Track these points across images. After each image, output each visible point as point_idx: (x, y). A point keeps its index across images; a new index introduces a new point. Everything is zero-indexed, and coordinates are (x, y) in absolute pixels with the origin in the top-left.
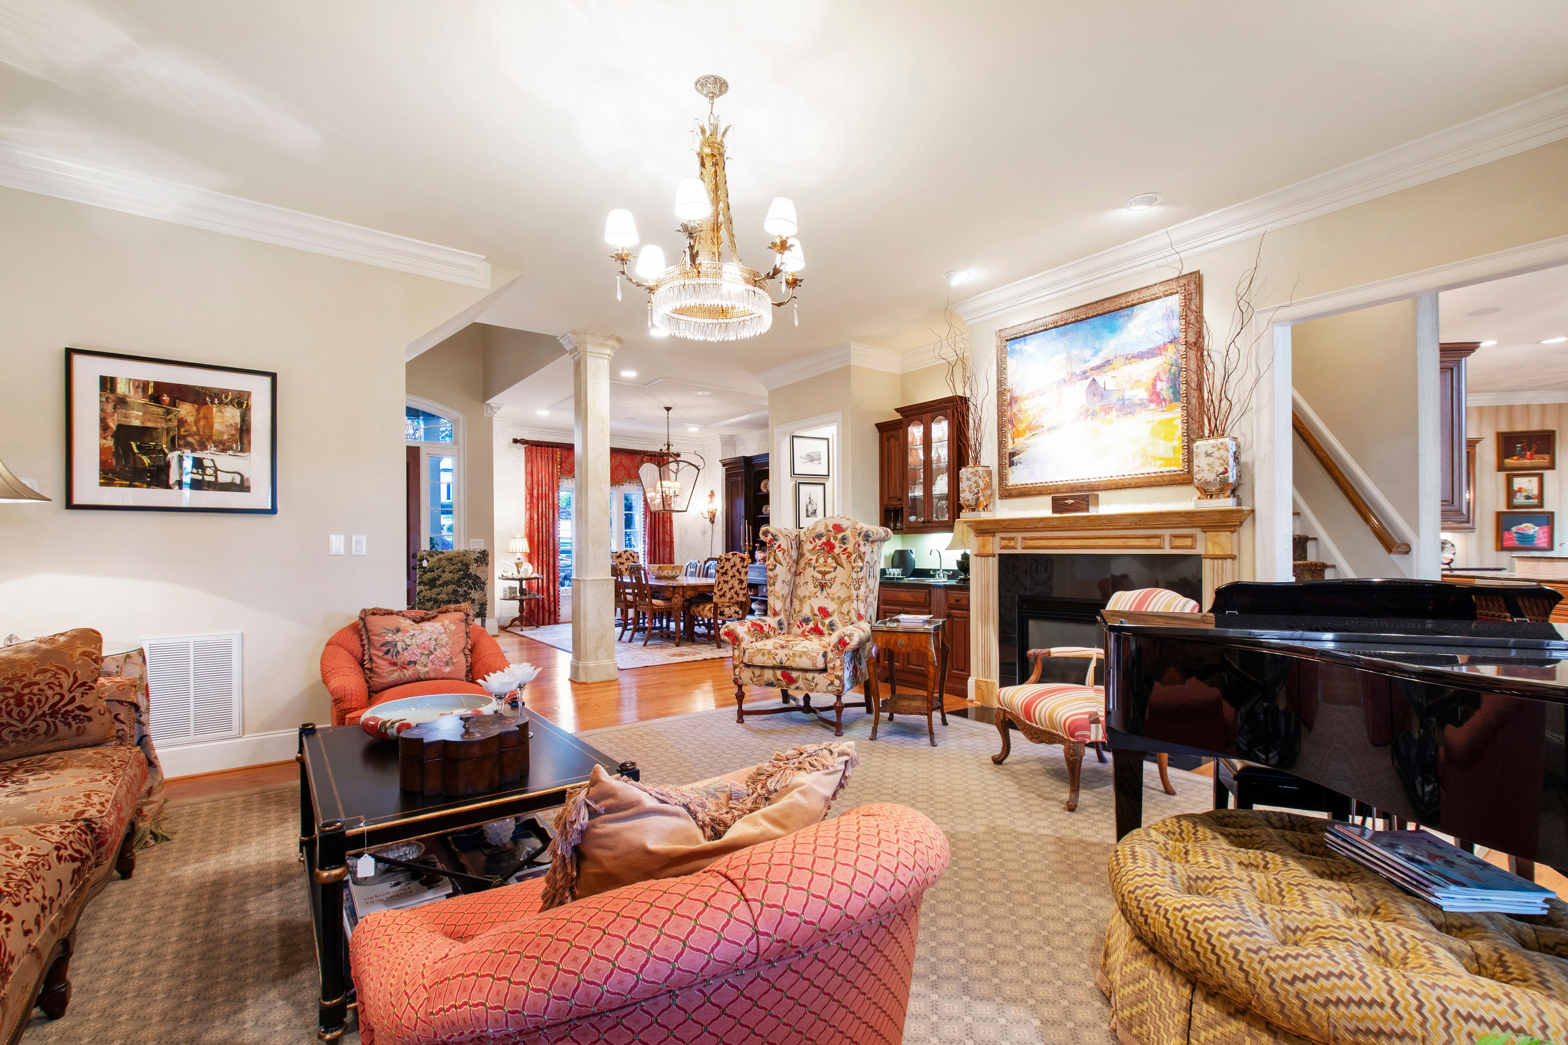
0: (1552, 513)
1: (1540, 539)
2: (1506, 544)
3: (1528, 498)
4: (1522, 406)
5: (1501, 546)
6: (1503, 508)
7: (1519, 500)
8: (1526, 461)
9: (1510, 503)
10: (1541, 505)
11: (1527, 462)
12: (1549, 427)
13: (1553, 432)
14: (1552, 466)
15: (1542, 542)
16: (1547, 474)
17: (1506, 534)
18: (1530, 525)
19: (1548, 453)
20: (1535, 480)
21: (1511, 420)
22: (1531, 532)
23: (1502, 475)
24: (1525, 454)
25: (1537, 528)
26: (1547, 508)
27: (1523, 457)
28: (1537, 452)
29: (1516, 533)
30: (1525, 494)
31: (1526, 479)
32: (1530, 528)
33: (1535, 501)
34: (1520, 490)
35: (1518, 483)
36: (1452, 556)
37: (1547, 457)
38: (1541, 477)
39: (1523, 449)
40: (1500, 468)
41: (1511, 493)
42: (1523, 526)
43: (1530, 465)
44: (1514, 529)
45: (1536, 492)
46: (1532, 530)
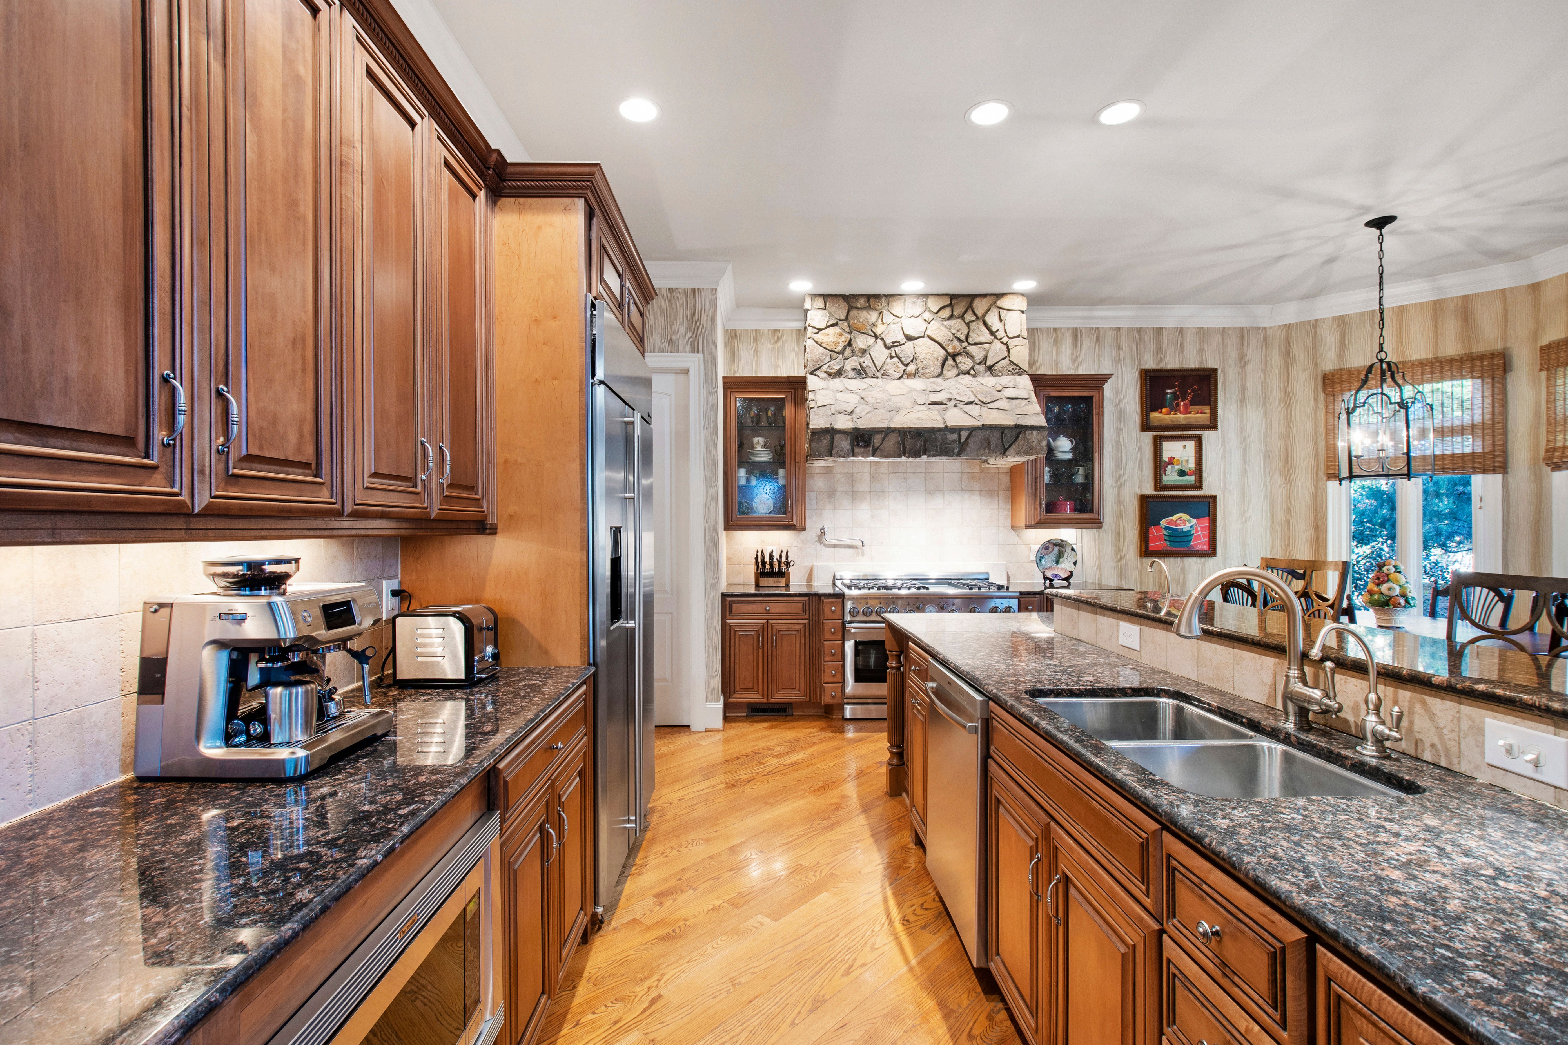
0: (1214, 498)
1: (1198, 538)
2: (1153, 545)
3: (1182, 473)
4: (1174, 329)
5: (1147, 551)
6: (1150, 491)
7: (1171, 477)
8: (1179, 415)
9: (1158, 484)
10: (1199, 485)
11: (1180, 417)
12: (1209, 364)
13: (1215, 371)
14: (1213, 425)
15: (1201, 544)
16: (1207, 436)
17: (1153, 531)
18: (1185, 516)
19: (1209, 404)
20: (1191, 445)
21: (1159, 351)
22: (1186, 527)
23: (1148, 436)
24: (1178, 405)
25: (1194, 521)
26: (1207, 490)
27: (1175, 409)
28: (1193, 403)
29: (1166, 528)
30: (1177, 467)
31: (1179, 444)
32: (1184, 521)
33: (1191, 479)
34: (1171, 461)
35: (1171, 449)
37: (1207, 409)
38: (1199, 440)
39: (1175, 397)
40: (1146, 426)
41: (1159, 466)
42: (1175, 518)
43: (1184, 422)
44: (1163, 523)
45: (1192, 465)
46: (1188, 525)
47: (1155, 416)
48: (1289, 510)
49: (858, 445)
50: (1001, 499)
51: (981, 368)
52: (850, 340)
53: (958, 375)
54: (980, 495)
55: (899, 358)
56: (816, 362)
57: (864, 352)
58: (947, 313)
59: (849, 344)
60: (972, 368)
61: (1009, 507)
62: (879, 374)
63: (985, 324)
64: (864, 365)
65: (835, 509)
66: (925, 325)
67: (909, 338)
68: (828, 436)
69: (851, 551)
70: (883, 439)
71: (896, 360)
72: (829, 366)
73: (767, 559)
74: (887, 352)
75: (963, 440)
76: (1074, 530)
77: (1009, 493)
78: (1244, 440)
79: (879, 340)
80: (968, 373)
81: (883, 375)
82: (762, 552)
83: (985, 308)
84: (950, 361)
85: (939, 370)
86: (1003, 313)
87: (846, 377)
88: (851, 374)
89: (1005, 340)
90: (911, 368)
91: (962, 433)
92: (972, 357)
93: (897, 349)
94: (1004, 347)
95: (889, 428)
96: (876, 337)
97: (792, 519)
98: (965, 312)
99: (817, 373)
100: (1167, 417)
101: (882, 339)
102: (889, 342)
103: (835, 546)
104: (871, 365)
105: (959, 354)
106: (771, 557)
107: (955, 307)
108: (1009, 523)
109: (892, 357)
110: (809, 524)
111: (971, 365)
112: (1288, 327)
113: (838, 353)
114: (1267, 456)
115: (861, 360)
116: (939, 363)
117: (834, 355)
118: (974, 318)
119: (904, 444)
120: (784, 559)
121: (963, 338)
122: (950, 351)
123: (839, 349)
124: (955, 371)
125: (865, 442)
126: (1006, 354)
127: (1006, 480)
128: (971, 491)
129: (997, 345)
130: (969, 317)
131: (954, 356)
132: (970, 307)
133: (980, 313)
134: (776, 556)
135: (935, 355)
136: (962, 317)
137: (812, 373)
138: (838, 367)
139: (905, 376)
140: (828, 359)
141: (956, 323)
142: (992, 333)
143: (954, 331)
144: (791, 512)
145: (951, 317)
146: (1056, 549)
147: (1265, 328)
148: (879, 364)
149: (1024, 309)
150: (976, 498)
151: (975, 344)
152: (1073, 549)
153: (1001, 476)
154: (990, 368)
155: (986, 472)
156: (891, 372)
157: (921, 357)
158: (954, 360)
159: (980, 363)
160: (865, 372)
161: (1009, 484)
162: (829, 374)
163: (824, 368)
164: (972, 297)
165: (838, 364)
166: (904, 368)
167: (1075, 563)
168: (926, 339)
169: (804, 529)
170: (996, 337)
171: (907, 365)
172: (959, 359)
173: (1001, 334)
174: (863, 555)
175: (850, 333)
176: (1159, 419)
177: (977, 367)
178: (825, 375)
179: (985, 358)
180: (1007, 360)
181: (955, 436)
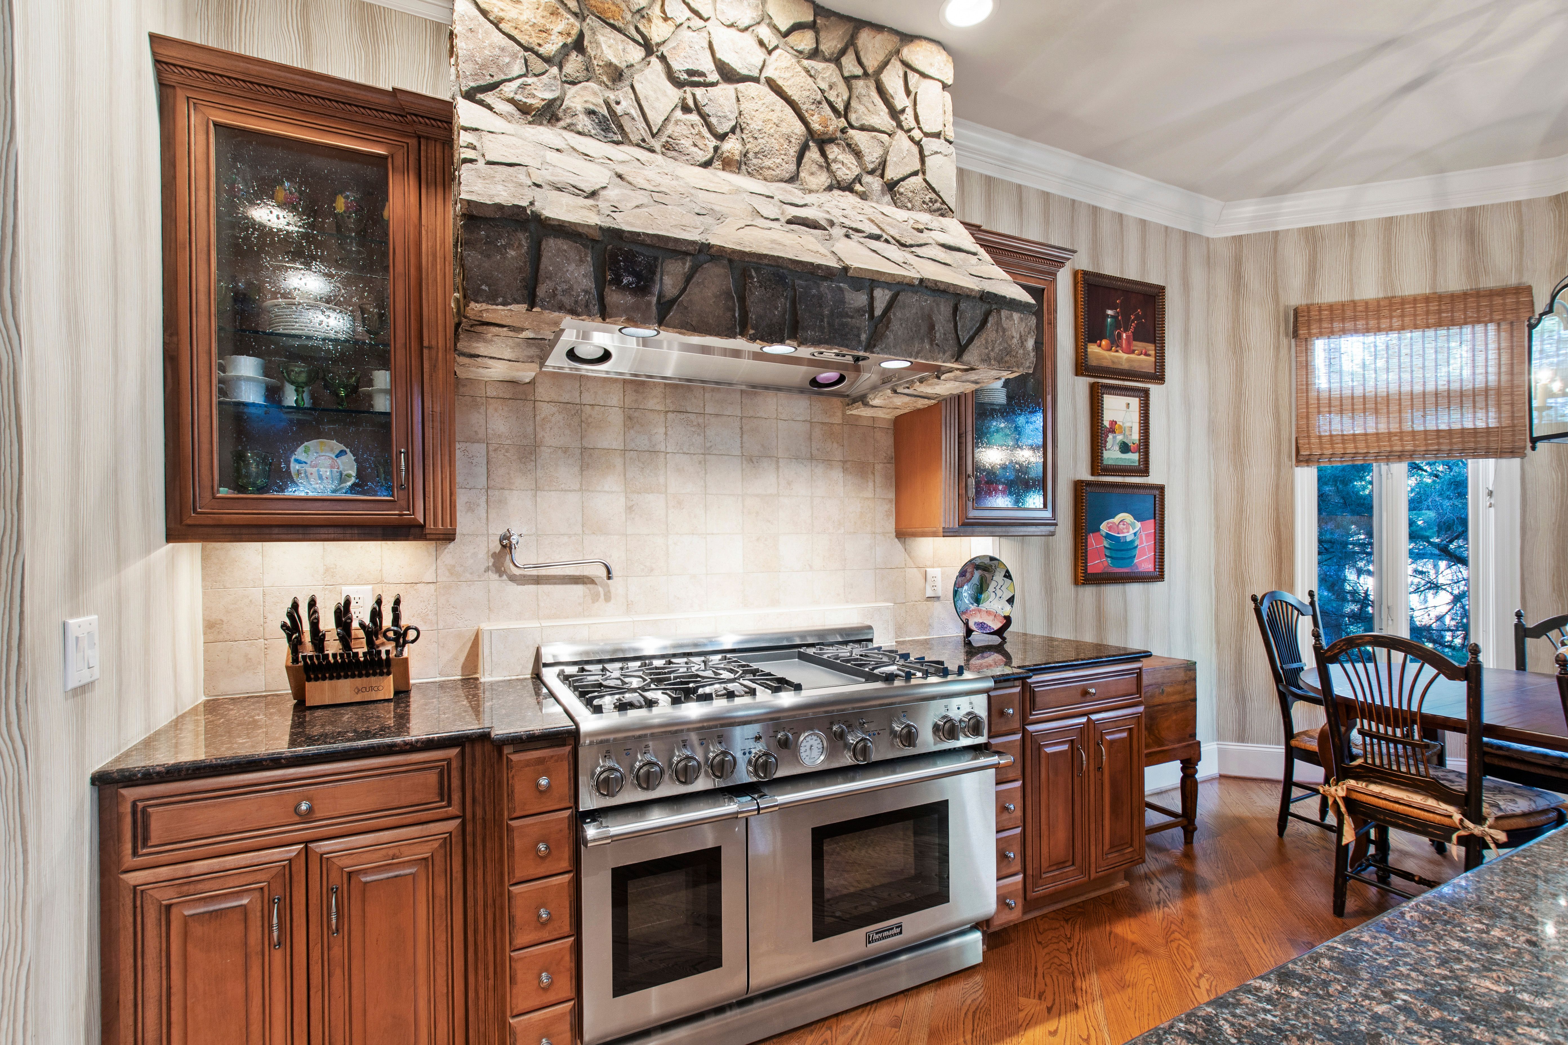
0: (1161, 488)
1: (1142, 552)
2: (1097, 564)
3: (1125, 448)
4: (1113, 213)
5: (1084, 575)
6: (1085, 474)
7: (1111, 452)
8: (1121, 354)
9: (1096, 463)
10: (1144, 470)
11: (1123, 358)
12: (1154, 279)
13: (1162, 290)
14: (1159, 377)
15: (1144, 562)
16: (1155, 390)
17: (1092, 539)
18: (1129, 517)
19: (1154, 342)
20: (1135, 402)
21: (1096, 245)
22: (1129, 535)
23: (1083, 383)
24: (1120, 336)
25: (1138, 525)
26: (1154, 476)
27: (1115, 343)
28: (1136, 336)
29: (1108, 536)
30: (1120, 438)
31: (1122, 401)
32: (1127, 526)
33: (1133, 458)
34: (1113, 427)
35: (1112, 408)
36: (1007, 610)
37: (1151, 348)
38: (1144, 395)
39: (1116, 323)
40: (1079, 367)
41: (1098, 435)
42: (1116, 519)
43: (1125, 366)
44: (1104, 527)
45: (1135, 436)
46: (1132, 531)
47: (1093, 348)
48: (1240, 509)
49: (617, 281)
50: (878, 479)
51: (874, 183)
52: (581, 35)
53: (830, 188)
54: (845, 470)
55: (704, 117)
56: (483, 66)
57: (617, 75)
58: (805, 41)
59: (579, 45)
60: (858, 179)
61: (892, 495)
62: (657, 145)
63: (881, 90)
64: (619, 110)
65: (537, 489)
66: (761, 54)
67: (728, 75)
68: (523, 238)
69: (579, 589)
70: (688, 279)
71: (694, 117)
72: (523, 86)
73: (328, 623)
74: (674, 94)
75: (878, 312)
76: (990, 539)
77: (892, 467)
78: (1188, 404)
79: (653, 59)
80: (848, 188)
81: (667, 147)
82: (312, 603)
83: (881, 58)
84: (813, 154)
85: (793, 167)
86: (913, 78)
87: (569, 128)
88: (584, 122)
89: (917, 134)
90: (732, 146)
91: (878, 293)
92: (858, 154)
93: (699, 92)
94: (915, 149)
95: (704, 248)
96: (648, 47)
97: (410, 505)
98: (843, 52)
99: (489, 98)
100: (1107, 354)
101: (663, 58)
102: (679, 65)
103: (538, 580)
104: (635, 112)
105: (832, 140)
106: (343, 614)
107: (822, 35)
108: (891, 526)
109: (686, 109)
110: (464, 523)
111: (857, 171)
112: (1238, 240)
113: (547, 60)
114: (1212, 429)
115: (612, 96)
116: (793, 151)
117: (538, 65)
118: (859, 71)
119: (742, 299)
120: (387, 621)
121: (841, 107)
122: (816, 126)
123: (550, 48)
124: (823, 179)
125: (638, 276)
126: (917, 166)
127: (886, 442)
128: (827, 462)
129: (902, 141)
130: (850, 65)
131: (823, 142)
132: (851, 43)
133: (872, 63)
134: (361, 614)
135: (784, 129)
136: (836, 60)
137: (470, 95)
138: (549, 96)
139: (717, 164)
140: (517, 68)
141: (827, 71)
142: (895, 114)
143: (824, 86)
144: (407, 488)
145: (815, 54)
146: (977, 574)
147: (1208, 239)
148: (656, 120)
149: (950, 82)
150: (837, 474)
151: (862, 128)
152: (1008, 575)
153: (879, 435)
154: (891, 187)
155: (853, 423)
156: (686, 143)
157: (755, 125)
158: (823, 154)
159: (871, 172)
160: (621, 127)
161: (891, 452)
162: (524, 109)
163: (509, 89)
164: (857, 25)
165: (548, 87)
166: (713, 142)
167: (1011, 601)
168: (764, 89)
169: (449, 537)
170: (900, 126)
171: (722, 137)
172: (833, 151)
173: (908, 119)
174: (608, 598)
175: (579, 16)
176: (1099, 357)
177: (867, 179)
178: (509, 108)
179: (883, 164)
180: (920, 178)
181: (860, 299)
